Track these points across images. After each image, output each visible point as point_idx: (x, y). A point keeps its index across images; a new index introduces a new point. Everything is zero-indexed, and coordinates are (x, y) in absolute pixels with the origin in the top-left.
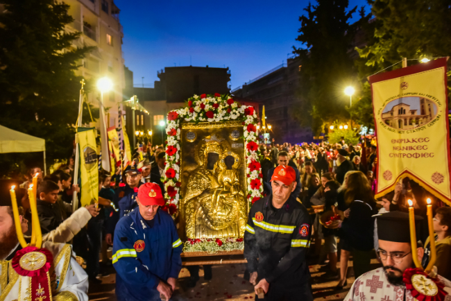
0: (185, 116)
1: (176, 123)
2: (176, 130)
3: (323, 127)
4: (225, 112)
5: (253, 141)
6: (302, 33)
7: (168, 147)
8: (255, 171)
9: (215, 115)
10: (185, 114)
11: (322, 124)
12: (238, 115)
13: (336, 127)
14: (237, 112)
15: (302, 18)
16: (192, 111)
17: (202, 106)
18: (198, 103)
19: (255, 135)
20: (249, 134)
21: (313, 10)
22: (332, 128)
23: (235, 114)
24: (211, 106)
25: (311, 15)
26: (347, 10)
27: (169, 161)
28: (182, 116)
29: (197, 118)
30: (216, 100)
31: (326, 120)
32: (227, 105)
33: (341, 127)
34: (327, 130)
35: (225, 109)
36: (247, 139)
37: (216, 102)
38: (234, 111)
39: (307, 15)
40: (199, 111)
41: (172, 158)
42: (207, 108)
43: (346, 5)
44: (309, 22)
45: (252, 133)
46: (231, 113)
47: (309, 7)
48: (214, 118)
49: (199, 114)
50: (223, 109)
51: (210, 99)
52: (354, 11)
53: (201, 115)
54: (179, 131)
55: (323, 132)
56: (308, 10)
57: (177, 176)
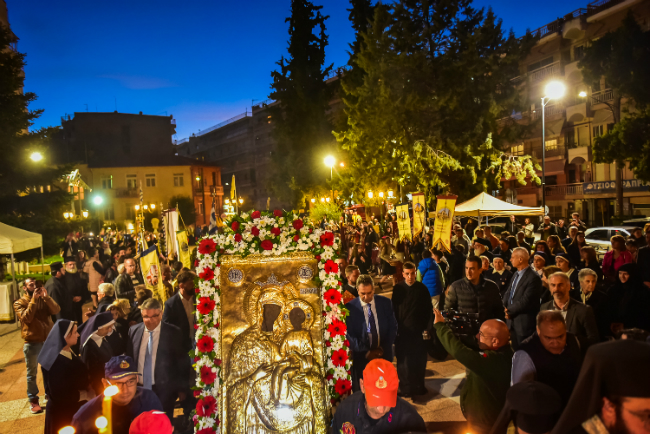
0: (227, 247)
1: (213, 258)
2: (214, 269)
3: (304, 200)
4: (290, 240)
5: (334, 286)
6: (275, 90)
7: (201, 299)
8: (338, 337)
9: (275, 246)
10: (227, 243)
11: (302, 196)
12: (311, 244)
13: (318, 201)
14: (308, 240)
15: (275, 74)
16: (238, 238)
17: (255, 231)
18: (249, 225)
19: (336, 277)
20: (327, 276)
21: (286, 64)
22: (313, 201)
23: (306, 242)
24: (269, 232)
25: (285, 70)
26: (323, 68)
27: (203, 323)
28: (221, 247)
29: (246, 250)
30: (277, 222)
31: (307, 192)
32: (293, 231)
33: (322, 200)
34: (307, 203)
35: (291, 235)
36: (325, 284)
37: (276, 226)
38: (304, 238)
39: (279, 70)
40: (250, 240)
41: (207, 318)
42: (263, 234)
43: (322, 62)
44: (283, 78)
45: (332, 274)
46: (300, 241)
47: (282, 61)
48: (273, 250)
49: (249, 244)
50: (287, 237)
51: (267, 220)
52: (330, 68)
53: (253, 245)
54: (217, 272)
55: (304, 205)
56: (281, 64)
57: (217, 348)
